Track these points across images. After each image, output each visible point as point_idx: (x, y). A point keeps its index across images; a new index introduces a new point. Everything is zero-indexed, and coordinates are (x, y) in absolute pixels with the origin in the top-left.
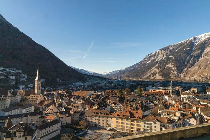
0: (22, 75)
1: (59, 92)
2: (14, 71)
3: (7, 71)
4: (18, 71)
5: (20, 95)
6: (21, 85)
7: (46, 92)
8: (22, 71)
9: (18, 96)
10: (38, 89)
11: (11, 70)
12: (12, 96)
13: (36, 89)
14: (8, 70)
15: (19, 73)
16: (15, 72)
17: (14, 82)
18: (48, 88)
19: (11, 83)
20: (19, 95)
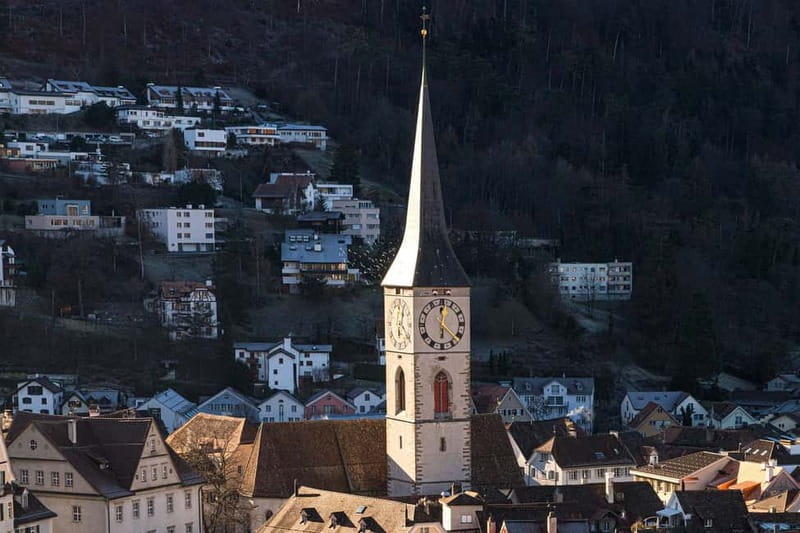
0: (310, 193)
1: (729, 472)
2: (219, 136)
3: (140, 133)
4: (269, 133)
5: (182, 485)
6: (287, 344)
7: (552, 465)
8: (322, 139)
9: (160, 499)
10: (429, 412)
11: (184, 123)
12: (81, 484)
13: (401, 406)
14: (144, 118)
15: (288, 156)
16: (232, 141)
17: (204, 299)
18: (650, 396)
19: (170, 310)
20: (174, 478)
